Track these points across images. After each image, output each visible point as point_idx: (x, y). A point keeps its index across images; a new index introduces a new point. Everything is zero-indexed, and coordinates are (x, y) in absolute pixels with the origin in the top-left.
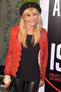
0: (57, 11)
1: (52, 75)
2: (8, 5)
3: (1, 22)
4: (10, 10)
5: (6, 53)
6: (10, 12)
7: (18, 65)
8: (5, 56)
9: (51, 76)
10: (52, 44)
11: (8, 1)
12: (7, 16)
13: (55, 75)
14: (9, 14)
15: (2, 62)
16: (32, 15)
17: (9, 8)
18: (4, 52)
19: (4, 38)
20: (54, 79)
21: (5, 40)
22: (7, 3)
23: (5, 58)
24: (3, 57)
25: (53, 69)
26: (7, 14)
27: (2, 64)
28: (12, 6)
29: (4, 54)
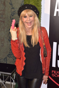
0: (58, 12)
1: (55, 72)
2: (12, 7)
3: (6, 23)
4: (13, 12)
5: (10, 52)
6: (13, 14)
7: (24, 64)
8: (9, 54)
9: (53, 73)
10: (54, 42)
11: (12, 4)
12: (10, 18)
13: (57, 72)
14: (13, 16)
15: (7, 60)
16: (28, 17)
17: (13, 10)
18: (8, 51)
19: (8, 38)
20: (56, 76)
21: (9, 40)
22: (10, 5)
23: (9, 56)
24: (8, 55)
25: (55, 67)
26: (11, 16)
27: (6, 62)
28: (15, 8)
29: (8, 53)
